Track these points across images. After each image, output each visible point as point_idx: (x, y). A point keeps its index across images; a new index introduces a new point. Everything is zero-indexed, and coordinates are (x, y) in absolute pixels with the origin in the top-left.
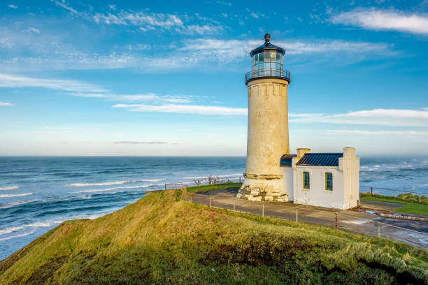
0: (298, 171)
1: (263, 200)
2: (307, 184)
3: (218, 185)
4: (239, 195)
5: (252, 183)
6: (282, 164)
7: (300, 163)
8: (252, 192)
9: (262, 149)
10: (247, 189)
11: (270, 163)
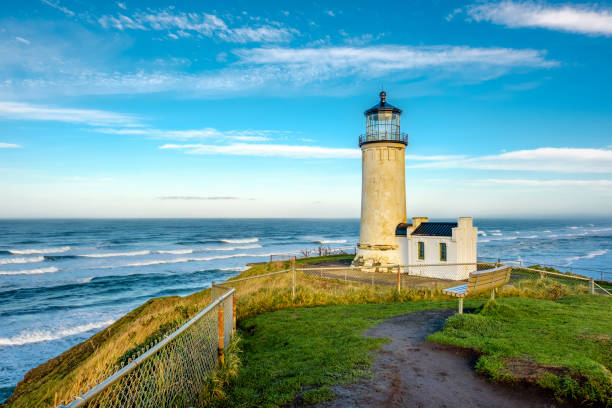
0: (413, 241)
1: (377, 271)
2: (422, 255)
3: (330, 256)
4: (352, 267)
5: (365, 254)
6: (397, 234)
7: (416, 233)
8: (366, 263)
9: (376, 218)
10: (361, 260)
11: (384, 233)
